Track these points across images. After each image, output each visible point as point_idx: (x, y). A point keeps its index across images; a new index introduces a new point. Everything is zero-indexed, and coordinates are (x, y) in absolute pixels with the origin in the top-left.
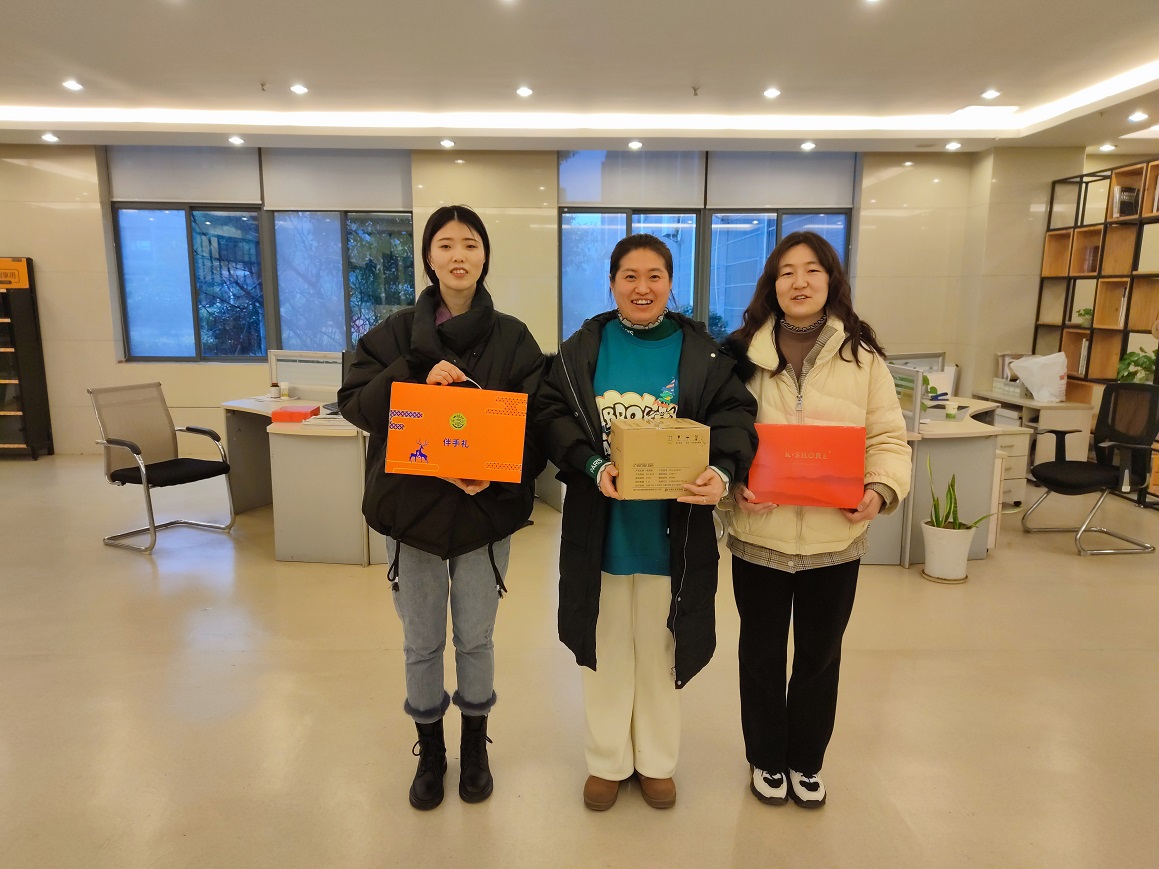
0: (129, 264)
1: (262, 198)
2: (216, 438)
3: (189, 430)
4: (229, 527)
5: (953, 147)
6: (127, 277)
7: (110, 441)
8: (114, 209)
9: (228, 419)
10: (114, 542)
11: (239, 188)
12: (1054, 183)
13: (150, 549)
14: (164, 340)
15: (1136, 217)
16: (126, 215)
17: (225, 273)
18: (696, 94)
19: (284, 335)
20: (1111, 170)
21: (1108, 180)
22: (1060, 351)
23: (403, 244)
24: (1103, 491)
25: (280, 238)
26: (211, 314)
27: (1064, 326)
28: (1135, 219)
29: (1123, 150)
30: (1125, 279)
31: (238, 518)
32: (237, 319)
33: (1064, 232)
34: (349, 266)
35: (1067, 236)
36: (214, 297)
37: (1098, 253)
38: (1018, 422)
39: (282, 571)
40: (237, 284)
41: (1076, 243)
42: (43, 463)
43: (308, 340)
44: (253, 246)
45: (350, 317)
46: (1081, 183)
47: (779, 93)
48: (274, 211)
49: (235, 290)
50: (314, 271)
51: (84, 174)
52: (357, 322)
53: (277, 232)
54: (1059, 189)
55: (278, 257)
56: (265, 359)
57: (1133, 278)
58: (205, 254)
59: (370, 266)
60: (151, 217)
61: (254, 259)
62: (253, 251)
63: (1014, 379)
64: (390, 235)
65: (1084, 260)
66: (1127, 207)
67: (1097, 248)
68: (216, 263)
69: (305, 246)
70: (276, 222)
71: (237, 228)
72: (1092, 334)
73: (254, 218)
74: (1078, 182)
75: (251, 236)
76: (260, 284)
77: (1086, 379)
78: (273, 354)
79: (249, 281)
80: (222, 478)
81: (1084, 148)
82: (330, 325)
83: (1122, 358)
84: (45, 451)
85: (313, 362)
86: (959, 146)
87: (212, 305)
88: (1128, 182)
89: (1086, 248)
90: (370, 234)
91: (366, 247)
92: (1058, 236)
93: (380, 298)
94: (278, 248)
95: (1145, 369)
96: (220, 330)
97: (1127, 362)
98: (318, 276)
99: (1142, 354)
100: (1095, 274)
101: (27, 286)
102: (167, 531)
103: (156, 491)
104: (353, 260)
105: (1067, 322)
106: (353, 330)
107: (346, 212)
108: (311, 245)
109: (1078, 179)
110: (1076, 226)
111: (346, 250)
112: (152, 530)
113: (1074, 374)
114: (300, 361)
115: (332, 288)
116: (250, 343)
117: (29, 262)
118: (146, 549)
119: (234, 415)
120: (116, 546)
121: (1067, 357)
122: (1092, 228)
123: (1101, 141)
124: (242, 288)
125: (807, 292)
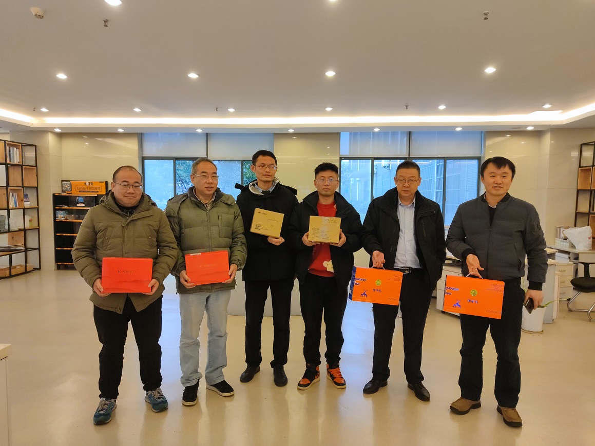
5: (530, 128)
8: (143, 160)
12: (582, 145)
18: (407, 109)
22: (588, 225)
27: (589, 213)
33: (588, 168)
38: (569, 259)
47: (445, 107)
54: (584, 148)
63: (566, 239)
74: (592, 145)
86: (533, 128)
92: (584, 170)
105: (591, 211)
107: (243, 160)
110: (593, 165)
111: (243, 176)
117: (106, 183)
121: (591, 228)
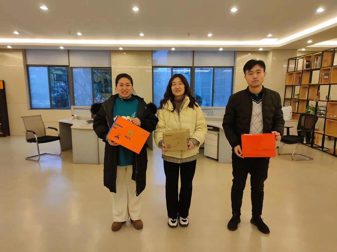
0: (32, 82)
1: (69, 64)
2: (57, 130)
3: (49, 128)
4: (60, 155)
5: (261, 49)
6: (31, 85)
7: (27, 131)
8: (27, 67)
9: (60, 124)
10: (28, 159)
11: (62, 61)
12: (289, 59)
13: (38, 160)
14: (40, 103)
15: (310, 69)
16: (30, 69)
17: (58, 84)
18: (189, 35)
19: (75, 102)
20: (304, 56)
21: (303, 59)
22: (291, 105)
23: (109, 76)
24: (299, 143)
25: (74, 74)
26: (54, 96)
27: (292, 98)
28: (309, 69)
29: (307, 50)
30: (307, 86)
31: (63, 152)
32: (62, 97)
33: (292, 73)
34: (94, 82)
35: (292, 74)
36: (55, 91)
37: (301, 79)
39: (75, 166)
40: (62, 87)
41: (295, 76)
42: (7, 138)
43: (82, 103)
44: (66, 76)
45: (94, 96)
46: (296, 59)
47: (212, 35)
48: (72, 67)
49: (61, 89)
50: (84, 84)
51: (19, 57)
52: (96, 98)
53: (73, 73)
54: (290, 61)
55: (74, 80)
56: (70, 109)
57: (309, 85)
58: (53, 79)
59: (100, 82)
60: (37, 69)
61: (66, 80)
62: (66, 78)
64: (106, 73)
65: (297, 80)
66: (308, 66)
67: (300, 77)
68: (56, 82)
69: (81, 77)
70: (73, 70)
71: (61, 71)
72: (299, 101)
73: (67, 69)
74: (295, 59)
75: (66, 74)
76: (69, 88)
77: (297, 113)
78: (72, 107)
79: (65, 87)
80: (58, 141)
81: (297, 50)
82: (88, 99)
83: (307, 107)
84: (8, 135)
85: (83, 109)
87: (54, 94)
88: (308, 59)
89: (297, 77)
90: (100, 73)
91: (99, 77)
92: (290, 74)
93: (103, 91)
94: (74, 77)
95: (313, 110)
96: (57, 100)
97: (308, 108)
98: (85, 85)
99: (312, 106)
100: (300, 84)
101: (3, 88)
102: (43, 156)
103: (40, 145)
104: (95, 81)
105: (293, 98)
106: (95, 100)
107: (93, 67)
108: (83, 76)
109: (295, 58)
110: (295, 71)
111: (93, 78)
112: (39, 155)
113: (294, 112)
114: (80, 109)
115: (89, 88)
116: (65, 104)
117: (3, 81)
118: (37, 160)
119: (61, 124)
120: (29, 160)
121: (292, 107)
122: (299, 72)
123: (302, 48)
124: (63, 89)
125: (179, 90)
